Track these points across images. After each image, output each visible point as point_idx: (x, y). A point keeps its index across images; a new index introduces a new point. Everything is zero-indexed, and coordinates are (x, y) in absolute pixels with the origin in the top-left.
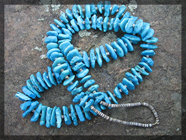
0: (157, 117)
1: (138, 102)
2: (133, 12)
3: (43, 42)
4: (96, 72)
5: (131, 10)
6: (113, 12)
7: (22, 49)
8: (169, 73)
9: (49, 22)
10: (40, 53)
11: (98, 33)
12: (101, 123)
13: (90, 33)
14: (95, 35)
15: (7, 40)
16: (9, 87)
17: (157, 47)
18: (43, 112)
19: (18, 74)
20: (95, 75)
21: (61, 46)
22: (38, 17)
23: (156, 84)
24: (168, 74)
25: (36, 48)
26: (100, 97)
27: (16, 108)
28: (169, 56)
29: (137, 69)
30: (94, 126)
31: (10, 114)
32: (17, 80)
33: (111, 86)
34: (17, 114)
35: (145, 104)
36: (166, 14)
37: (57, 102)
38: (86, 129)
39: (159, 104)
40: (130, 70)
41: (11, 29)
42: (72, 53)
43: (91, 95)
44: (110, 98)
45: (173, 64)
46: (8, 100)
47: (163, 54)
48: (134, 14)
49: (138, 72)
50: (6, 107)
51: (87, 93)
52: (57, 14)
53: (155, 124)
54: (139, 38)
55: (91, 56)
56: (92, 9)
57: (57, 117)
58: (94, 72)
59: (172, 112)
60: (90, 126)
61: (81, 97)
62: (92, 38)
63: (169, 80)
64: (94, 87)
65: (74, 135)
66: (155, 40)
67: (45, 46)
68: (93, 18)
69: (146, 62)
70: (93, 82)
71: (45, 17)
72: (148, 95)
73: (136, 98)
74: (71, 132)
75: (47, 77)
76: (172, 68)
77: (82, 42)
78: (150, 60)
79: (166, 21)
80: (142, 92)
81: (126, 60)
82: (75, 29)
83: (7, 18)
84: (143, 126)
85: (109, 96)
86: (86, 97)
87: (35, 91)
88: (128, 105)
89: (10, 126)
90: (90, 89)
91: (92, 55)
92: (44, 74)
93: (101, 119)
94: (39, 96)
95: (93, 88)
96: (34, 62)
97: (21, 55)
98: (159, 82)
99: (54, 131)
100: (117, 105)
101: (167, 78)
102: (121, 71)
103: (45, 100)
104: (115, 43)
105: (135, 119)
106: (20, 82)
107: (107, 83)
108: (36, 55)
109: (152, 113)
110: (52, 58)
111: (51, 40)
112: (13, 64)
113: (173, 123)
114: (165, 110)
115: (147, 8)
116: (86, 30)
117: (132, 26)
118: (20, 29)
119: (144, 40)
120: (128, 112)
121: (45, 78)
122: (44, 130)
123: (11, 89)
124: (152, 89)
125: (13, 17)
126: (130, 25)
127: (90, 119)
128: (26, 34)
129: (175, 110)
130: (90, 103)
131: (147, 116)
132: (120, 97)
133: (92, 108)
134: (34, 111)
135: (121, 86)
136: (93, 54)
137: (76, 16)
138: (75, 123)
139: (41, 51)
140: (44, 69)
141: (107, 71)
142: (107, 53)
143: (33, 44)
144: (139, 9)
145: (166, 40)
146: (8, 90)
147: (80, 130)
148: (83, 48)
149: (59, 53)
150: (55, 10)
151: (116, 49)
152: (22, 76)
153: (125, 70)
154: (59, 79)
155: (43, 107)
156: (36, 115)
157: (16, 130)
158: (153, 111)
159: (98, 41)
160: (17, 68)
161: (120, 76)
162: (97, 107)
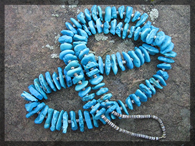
0: (165, 131)
1: (148, 114)
2: (153, 22)
3: (55, 41)
4: (108, 79)
5: (152, 19)
6: (134, 19)
7: (31, 45)
8: (182, 89)
9: (63, 19)
10: (51, 51)
11: (115, 39)
12: (107, 131)
13: (107, 38)
14: (112, 40)
15: (15, 32)
16: (13, 84)
17: (174, 61)
18: (49, 115)
19: (24, 71)
20: (108, 82)
21: (77, 48)
22: (52, 12)
23: (167, 98)
24: (180, 89)
25: (47, 46)
26: (113, 107)
27: (18, 106)
28: (184, 72)
29: (152, 82)
30: (100, 134)
31: (11, 112)
32: (23, 77)
33: (123, 95)
34: (19, 113)
35: (154, 117)
36: (186, 28)
37: (64, 106)
38: (91, 136)
39: (168, 118)
40: (143, 81)
41: (21, 21)
42: (88, 57)
43: (103, 104)
44: (121, 108)
45: (186, 80)
46: (10, 97)
47: (178, 68)
48: (154, 23)
49: (152, 84)
50: (7, 104)
51: (99, 101)
52: (74, 12)
53: (162, 137)
54: (157, 50)
55: (107, 63)
56: (113, 13)
57: (64, 122)
58: (107, 78)
59: (179, 127)
60: (97, 133)
61: (92, 104)
62: (108, 43)
63: (181, 95)
64: (108, 96)
65: (78, 140)
66: (174, 55)
67: (57, 45)
68: (113, 23)
69: (161, 75)
70: (106, 90)
71: (60, 13)
72: (158, 108)
73: (146, 110)
74: (75, 137)
75: (57, 78)
76: (185, 83)
77: (97, 46)
78: (165, 74)
79: (185, 35)
80: (153, 105)
81: (141, 71)
82: (92, 31)
83: (17, 8)
84: (150, 139)
85: (120, 106)
86: (98, 105)
87: (43, 92)
88: (138, 117)
89: (10, 125)
90: (103, 97)
91: (108, 61)
92: (54, 75)
93: (108, 127)
94: (46, 98)
95: (106, 97)
96: (44, 60)
97: (30, 51)
98: (171, 97)
99: (57, 135)
100: (128, 116)
101: (179, 93)
102: (135, 81)
103: (51, 102)
104: (133, 52)
105: (142, 130)
106: (25, 79)
107: (119, 92)
108: (46, 53)
109: (160, 127)
110: (66, 59)
111: (65, 40)
112: (19, 59)
113: (179, 138)
114: (173, 125)
115: (168, 19)
116: (103, 34)
117: (153, 37)
118: (30, 23)
119: (162, 53)
120: (137, 123)
121: (55, 79)
122: (47, 133)
123: (15, 86)
124: (162, 103)
125: (24, 8)
126: (152, 37)
127: (98, 127)
128: (37, 28)
129: (182, 126)
130: (102, 112)
131: (155, 129)
132: (132, 108)
133: (103, 117)
134: (39, 113)
135: (134, 97)
136: (110, 61)
137: (95, 18)
138: (82, 130)
139: (53, 50)
140: (53, 69)
141: (120, 80)
142: (123, 61)
143: (44, 41)
144: (160, 19)
145: (183, 54)
146: (11, 86)
147: (85, 136)
148: (98, 52)
149: (73, 55)
150: (71, 7)
151: (133, 58)
152: (28, 74)
153: (139, 80)
154: (70, 83)
155: (50, 109)
156: (42, 118)
157: (16, 130)
158: (161, 125)
159: (115, 47)
160: (24, 64)
161: (133, 86)
162: (108, 116)
